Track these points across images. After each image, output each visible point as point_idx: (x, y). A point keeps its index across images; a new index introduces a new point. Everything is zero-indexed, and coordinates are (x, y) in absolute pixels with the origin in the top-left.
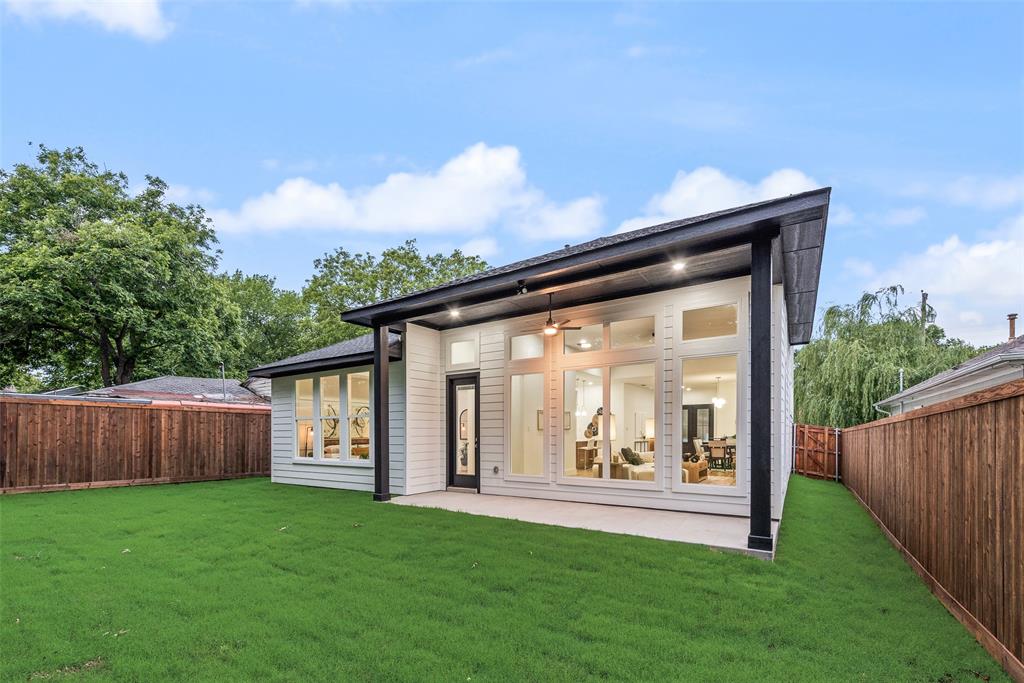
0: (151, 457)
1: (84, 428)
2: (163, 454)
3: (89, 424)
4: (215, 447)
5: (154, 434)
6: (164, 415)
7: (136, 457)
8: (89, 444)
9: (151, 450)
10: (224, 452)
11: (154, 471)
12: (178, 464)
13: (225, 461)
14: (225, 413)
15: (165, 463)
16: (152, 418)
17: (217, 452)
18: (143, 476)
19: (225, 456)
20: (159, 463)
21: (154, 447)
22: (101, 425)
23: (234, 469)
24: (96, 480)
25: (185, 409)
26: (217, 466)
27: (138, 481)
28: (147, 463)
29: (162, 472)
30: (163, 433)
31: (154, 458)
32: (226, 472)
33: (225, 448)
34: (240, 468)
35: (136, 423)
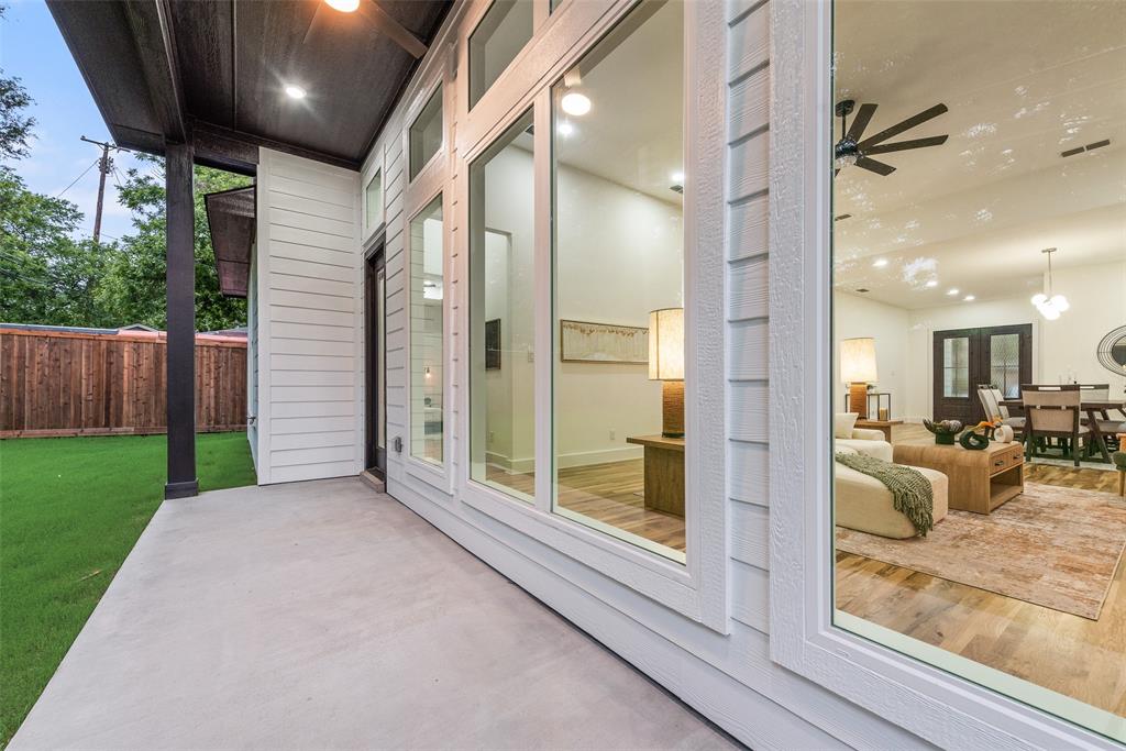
0: (108, 401)
1: (14, 363)
2: (125, 398)
3: (21, 357)
4: (201, 391)
5: (114, 371)
6: (127, 348)
7: (87, 401)
8: (21, 383)
9: (108, 393)
10: (216, 397)
11: (113, 419)
12: (147, 411)
13: (217, 410)
14: (217, 347)
15: (128, 409)
16: (110, 352)
17: (205, 396)
18: (96, 424)
19: (217, 403)
20: (119, 408)
21: (113, 388)
22: (38, 359)
23: (229, 419)
24: (31, 427)
25: (158, 341)
26: (204, 414)
27: (89, 431)
28: (102, 406)
29: (125, 421)
30: (126, 371)
31: (113, 403)
32: (217, 422)
33: (217, 392)
34: (238, 418)
35: (88, 357)
